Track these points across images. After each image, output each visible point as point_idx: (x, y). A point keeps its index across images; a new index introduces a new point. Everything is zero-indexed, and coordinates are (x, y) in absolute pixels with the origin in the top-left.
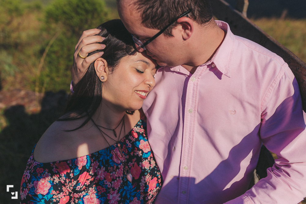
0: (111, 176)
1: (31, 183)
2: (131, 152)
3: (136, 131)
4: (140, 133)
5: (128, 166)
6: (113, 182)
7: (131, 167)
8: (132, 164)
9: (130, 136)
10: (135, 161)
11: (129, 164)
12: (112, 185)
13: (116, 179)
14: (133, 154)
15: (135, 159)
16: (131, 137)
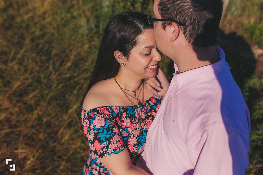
0: (134, 126)
1: (91, 124)
2: (149, 112)
3: (155, 98)
4: (158, 99)
5: (145, 122)
6: (134, 131)
7: (147, 123)
8: (148, 120)
9: (149, 101)
10: (151, 119)
11: (146, 121)
12: (134, 133)
13: (136, 129)
14: (151, 114)
15: (151, 118)
16: (151, 102)
